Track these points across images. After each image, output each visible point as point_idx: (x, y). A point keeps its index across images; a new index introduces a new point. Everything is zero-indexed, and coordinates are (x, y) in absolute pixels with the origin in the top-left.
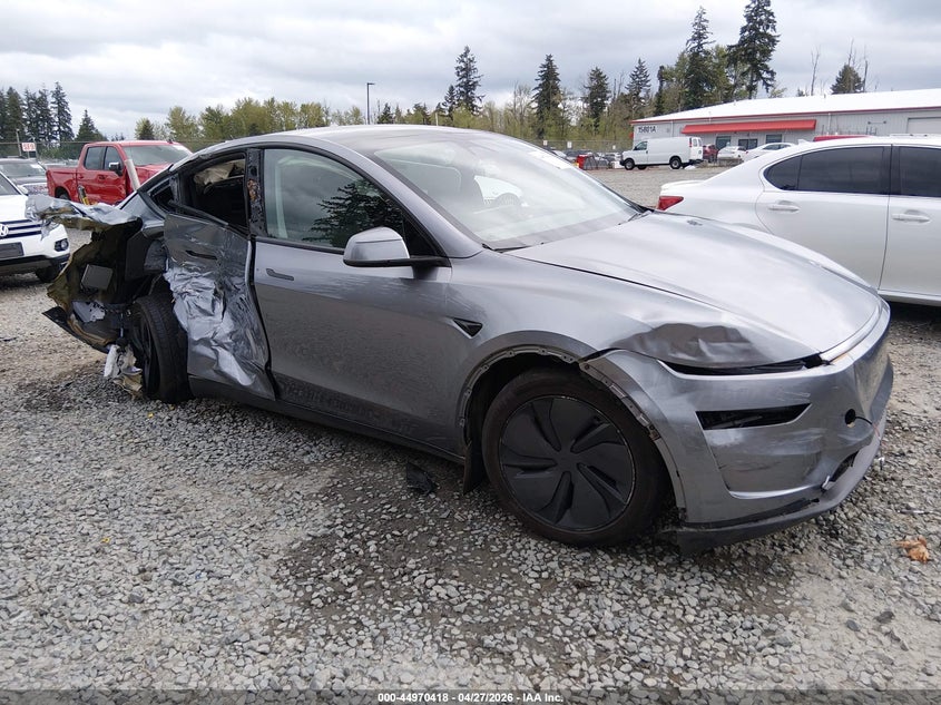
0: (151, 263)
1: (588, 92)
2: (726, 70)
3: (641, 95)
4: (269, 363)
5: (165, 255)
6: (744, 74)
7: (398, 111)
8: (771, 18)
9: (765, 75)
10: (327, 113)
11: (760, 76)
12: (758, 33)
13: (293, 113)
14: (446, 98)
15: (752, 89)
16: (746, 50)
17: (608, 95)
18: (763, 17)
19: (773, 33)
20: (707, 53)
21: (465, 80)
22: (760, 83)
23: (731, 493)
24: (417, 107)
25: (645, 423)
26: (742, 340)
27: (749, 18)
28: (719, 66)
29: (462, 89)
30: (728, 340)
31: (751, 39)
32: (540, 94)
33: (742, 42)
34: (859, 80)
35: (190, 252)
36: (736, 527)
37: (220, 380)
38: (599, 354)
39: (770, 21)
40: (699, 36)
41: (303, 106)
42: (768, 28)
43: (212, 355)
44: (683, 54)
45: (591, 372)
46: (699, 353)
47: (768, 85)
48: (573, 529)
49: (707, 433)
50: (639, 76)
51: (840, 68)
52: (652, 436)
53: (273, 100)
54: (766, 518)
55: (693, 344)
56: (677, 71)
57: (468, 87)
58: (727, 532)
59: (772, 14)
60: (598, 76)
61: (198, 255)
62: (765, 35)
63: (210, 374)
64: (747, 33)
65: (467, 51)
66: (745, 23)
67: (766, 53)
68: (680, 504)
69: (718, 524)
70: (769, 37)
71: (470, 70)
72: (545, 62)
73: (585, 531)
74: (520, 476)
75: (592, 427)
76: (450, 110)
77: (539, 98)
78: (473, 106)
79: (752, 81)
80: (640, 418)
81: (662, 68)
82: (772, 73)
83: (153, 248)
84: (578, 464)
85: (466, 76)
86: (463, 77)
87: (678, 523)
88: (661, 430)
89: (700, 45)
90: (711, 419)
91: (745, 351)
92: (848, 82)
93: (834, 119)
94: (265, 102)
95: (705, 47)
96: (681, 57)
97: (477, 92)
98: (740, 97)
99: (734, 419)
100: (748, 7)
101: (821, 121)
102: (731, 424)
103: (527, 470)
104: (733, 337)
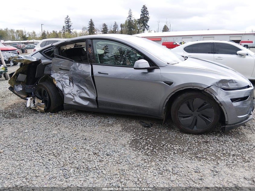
0: (46, 72)
1: (102, 29)
2: (137, 25)
3: (116, 31)
4: (97, 98)
5: (50, 70)
6: (142, 26)
7: (48, 32)
8: (147, 12)
9: (147, 27)
10: (25, 32)
11: (146, 27)
12: (145, 16)
13: (14, 32)
14: (62, 29)
15: (144, 30)
16: (142, 20)
17: (108, 30)
18: (146, 12)
19: (148, 16)
20: (132, 20)
21: (68, 24)
22: (146, 29)
23: (238, 117)
24: (54, 32)
25: (219, 103)
26: (236, 82)
27: (142, 12)
28: (135, 24)
29: (67, 27)
30: (233, 83)
31: (143, 18)
32: (89, 29)
33: (141, 18)
34: (168, 29)
35: (60, 69)
36: (238, 124)
37: (76, 104)
38: (209, 87)
39: (147, 13)
40: (130, 16)
41: (17, 31)
42: (147, 15)
43: (72, 98)
44: (126, 20)
45: (207, 92)
46: (228, 86)
47: (147, 29)
48: (197, 130)
49: (233, 103)
50: (115, 26)
51: (164, 26)
52: (220, 105)
53: (7, 29)
54: (242, 121)
55: (226, 84)
56: (125, 25)
57: (69, 26)
58: (236, 125)
59: (148, 11)
60: (105, 25)
61: (63, 70)
62: (146, 17)
63: (72, 103)
64: (142, 16)
65: (68, 16)
66: (141, 14)
67: (147, 21)
68: (226, 120)
69: (234, 124)
70: (147, 17)
71: (69, 22)
72: (90, 21)
73: (200, 130)
74: (182, 119)
75: (203, 105)
76: (64, 32)
77: (89, 30)
78: (71, 32)
79: (144, 28)
80: (217, 101)
81: (121, 24)
82: (149, 26)
83: (46, 68)
84: (198, 114)
85: (68, 23)
86: (67, 23)
87: (225, 125)
88: (223, 104)
89: (130, 19)
90: (233, 100)
91: (237, 85)
92: (165, 29)
93: (166, 38)
94: (4, 29)
95: (132, 19)
96: (126, 21)
97: (71, 28)
98: (141, 32)
99: (236, 100)
100: (142, 9)
101: (163, 39)
102: (235, 101)
103: (184, 117)
104: (234, 82)
